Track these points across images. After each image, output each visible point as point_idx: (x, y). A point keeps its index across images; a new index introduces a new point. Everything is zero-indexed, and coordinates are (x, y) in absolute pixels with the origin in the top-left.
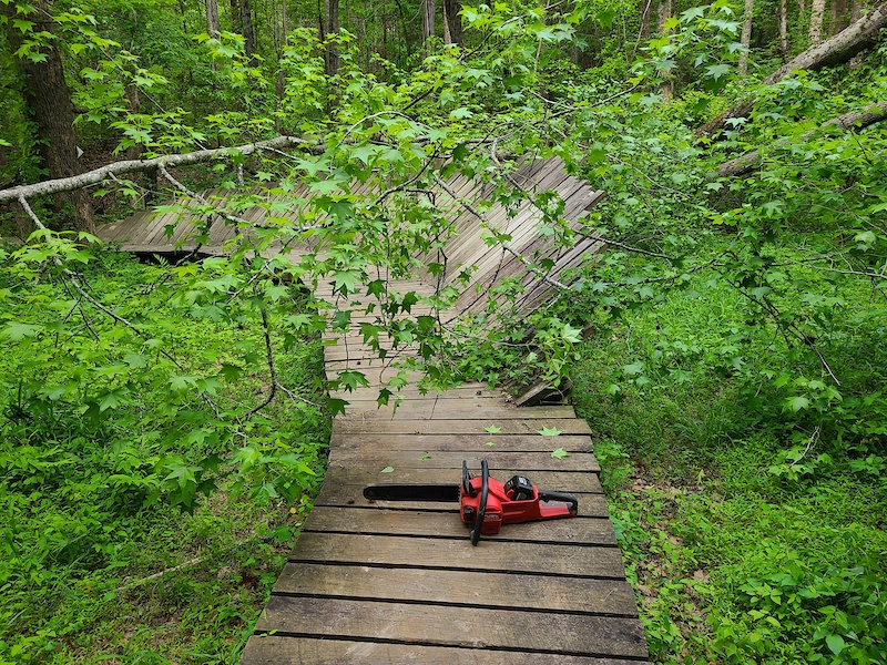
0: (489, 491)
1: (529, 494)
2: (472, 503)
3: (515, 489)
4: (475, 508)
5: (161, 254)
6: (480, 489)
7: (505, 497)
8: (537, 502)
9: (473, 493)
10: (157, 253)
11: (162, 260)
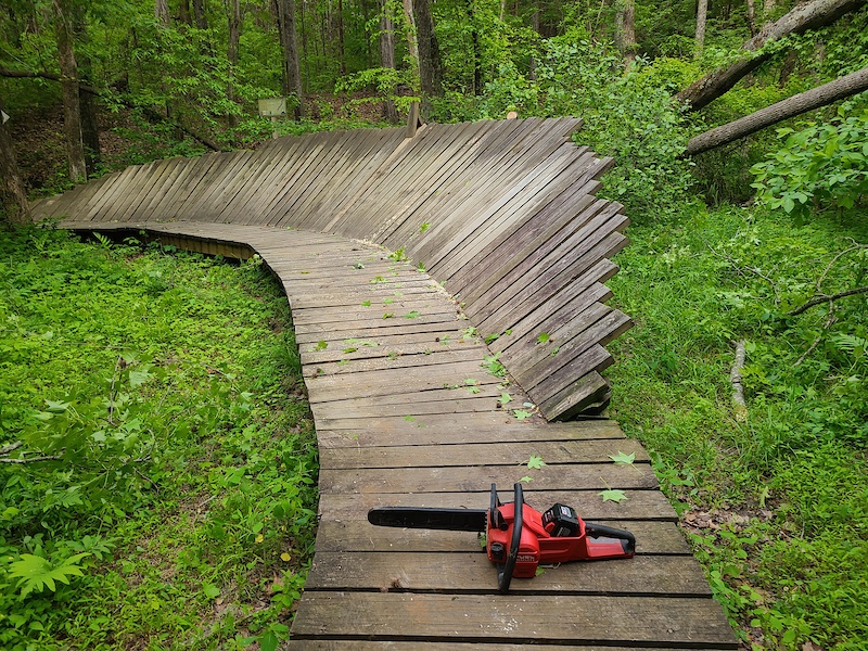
0: (524, 524)
1: (573, 528)
2: (502, 538)
3: (557, 523)
4: (505, 545)
5: (103, 232)
6: (512, 520)
7: (542, 531)
8: (584, 539)
9: (503, 524)
10: (97, 231)
11: (104, 240)
